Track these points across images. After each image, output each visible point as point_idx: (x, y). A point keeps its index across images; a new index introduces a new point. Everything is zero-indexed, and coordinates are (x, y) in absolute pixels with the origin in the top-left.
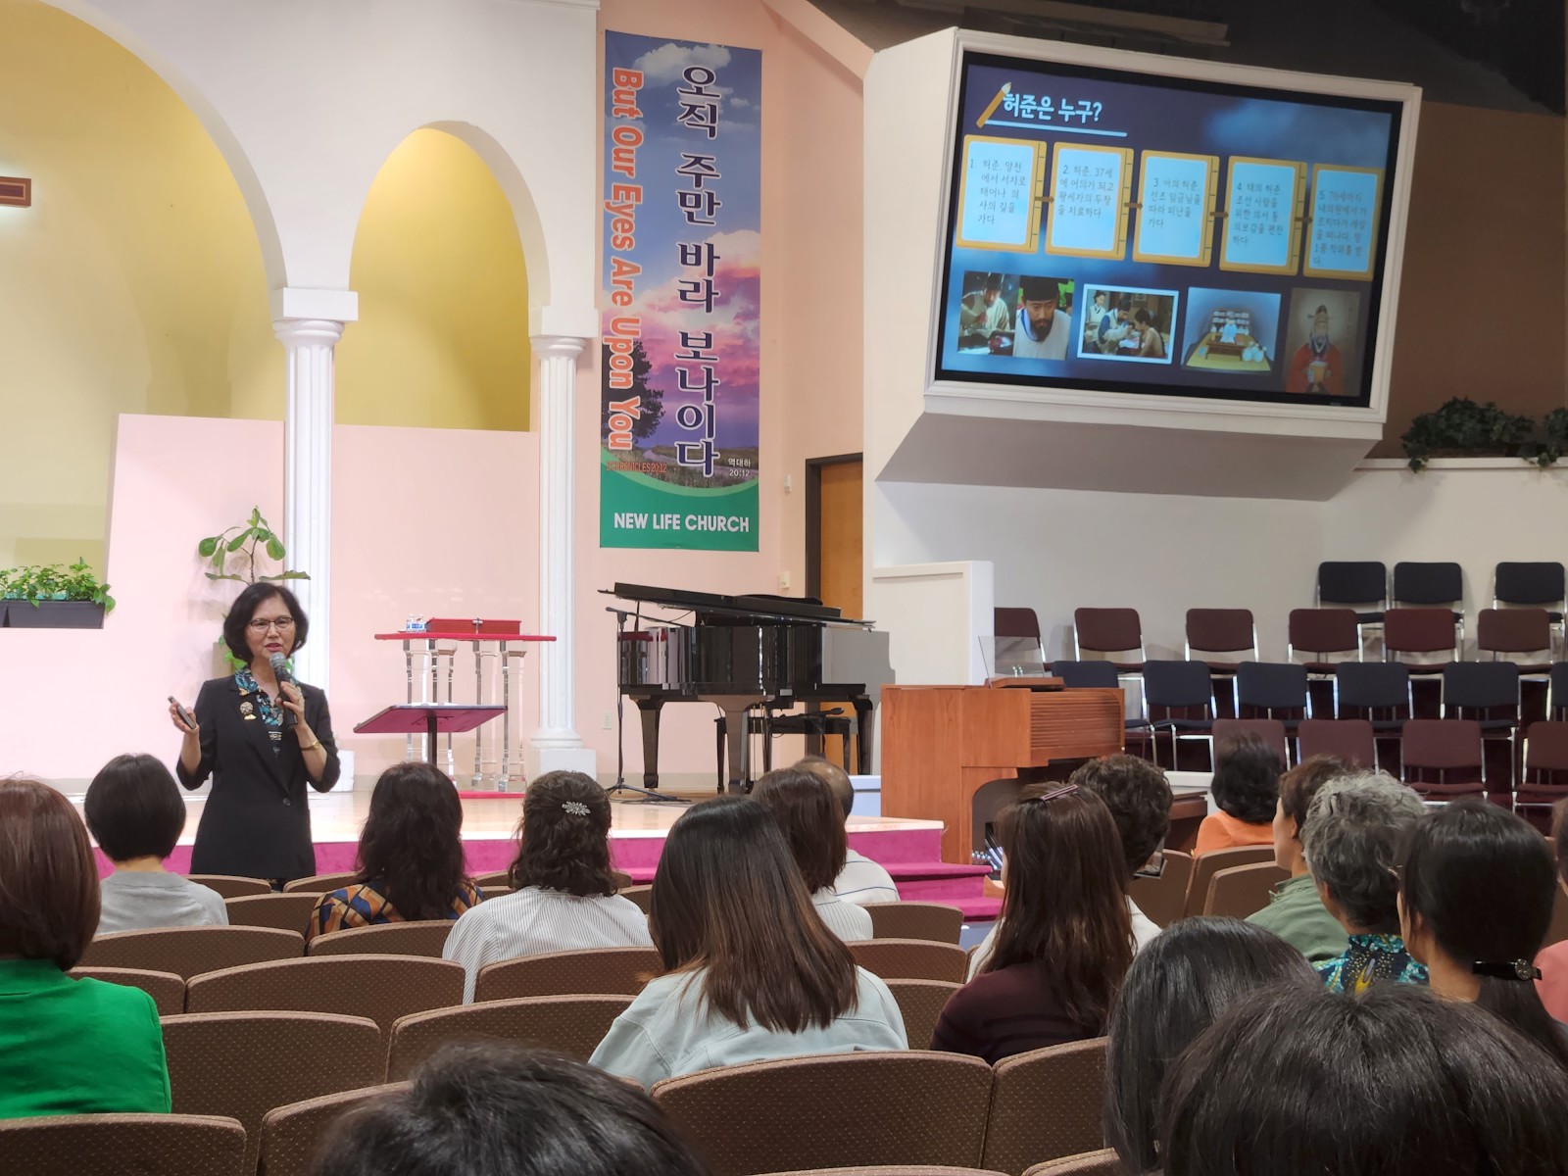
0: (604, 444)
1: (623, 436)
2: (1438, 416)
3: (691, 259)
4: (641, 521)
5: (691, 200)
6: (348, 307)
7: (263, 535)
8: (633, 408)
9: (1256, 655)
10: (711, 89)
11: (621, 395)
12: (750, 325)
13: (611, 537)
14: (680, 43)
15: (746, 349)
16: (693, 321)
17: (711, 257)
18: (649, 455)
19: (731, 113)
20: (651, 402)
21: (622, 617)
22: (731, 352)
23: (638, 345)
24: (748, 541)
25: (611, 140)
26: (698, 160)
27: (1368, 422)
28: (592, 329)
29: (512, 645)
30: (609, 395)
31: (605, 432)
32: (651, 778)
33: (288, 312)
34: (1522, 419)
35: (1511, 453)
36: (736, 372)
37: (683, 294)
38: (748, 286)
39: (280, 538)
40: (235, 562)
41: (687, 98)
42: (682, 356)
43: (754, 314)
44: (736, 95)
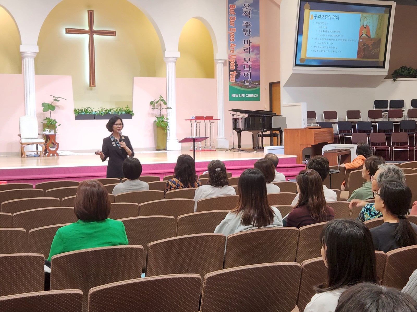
0: (229, 81)
1: (233, 79)
2: (399, 70)
3: (246, 43)
4: (237, 96)
5: (246, 31)
6: (178, 55)
7: (162, 100)
8: (235, 73)
9: (361, 120)
10: (249, 8)
11: (233, 71)
12: (258, 56)
13: (231, 99)
15: (257, 61)
16: (246, 55)
17: (250, 43)
18: (238, 82)
19: (253, 13)
20: (239, 72)
21: (233, 115)
22: (254, 62)
23: (236, 61)
24: (258, 99)
25: (229, 19)
26: (247, 23)
27: (385, 72)
28: (226, 58)
29: (212, 121)
30: (230, 71)
31: (230, 78)
32: (239, 146)
33: (166, 56)
34: (416, 70)
35: (415, 76)
36: (255, 65)
37: (244, 50)
38: (257, 48)
39: (166, 101)
40: (157, 106)
41: (244, 10)
42: (244, 62)
43: (259, 54)
44: (254, 9)
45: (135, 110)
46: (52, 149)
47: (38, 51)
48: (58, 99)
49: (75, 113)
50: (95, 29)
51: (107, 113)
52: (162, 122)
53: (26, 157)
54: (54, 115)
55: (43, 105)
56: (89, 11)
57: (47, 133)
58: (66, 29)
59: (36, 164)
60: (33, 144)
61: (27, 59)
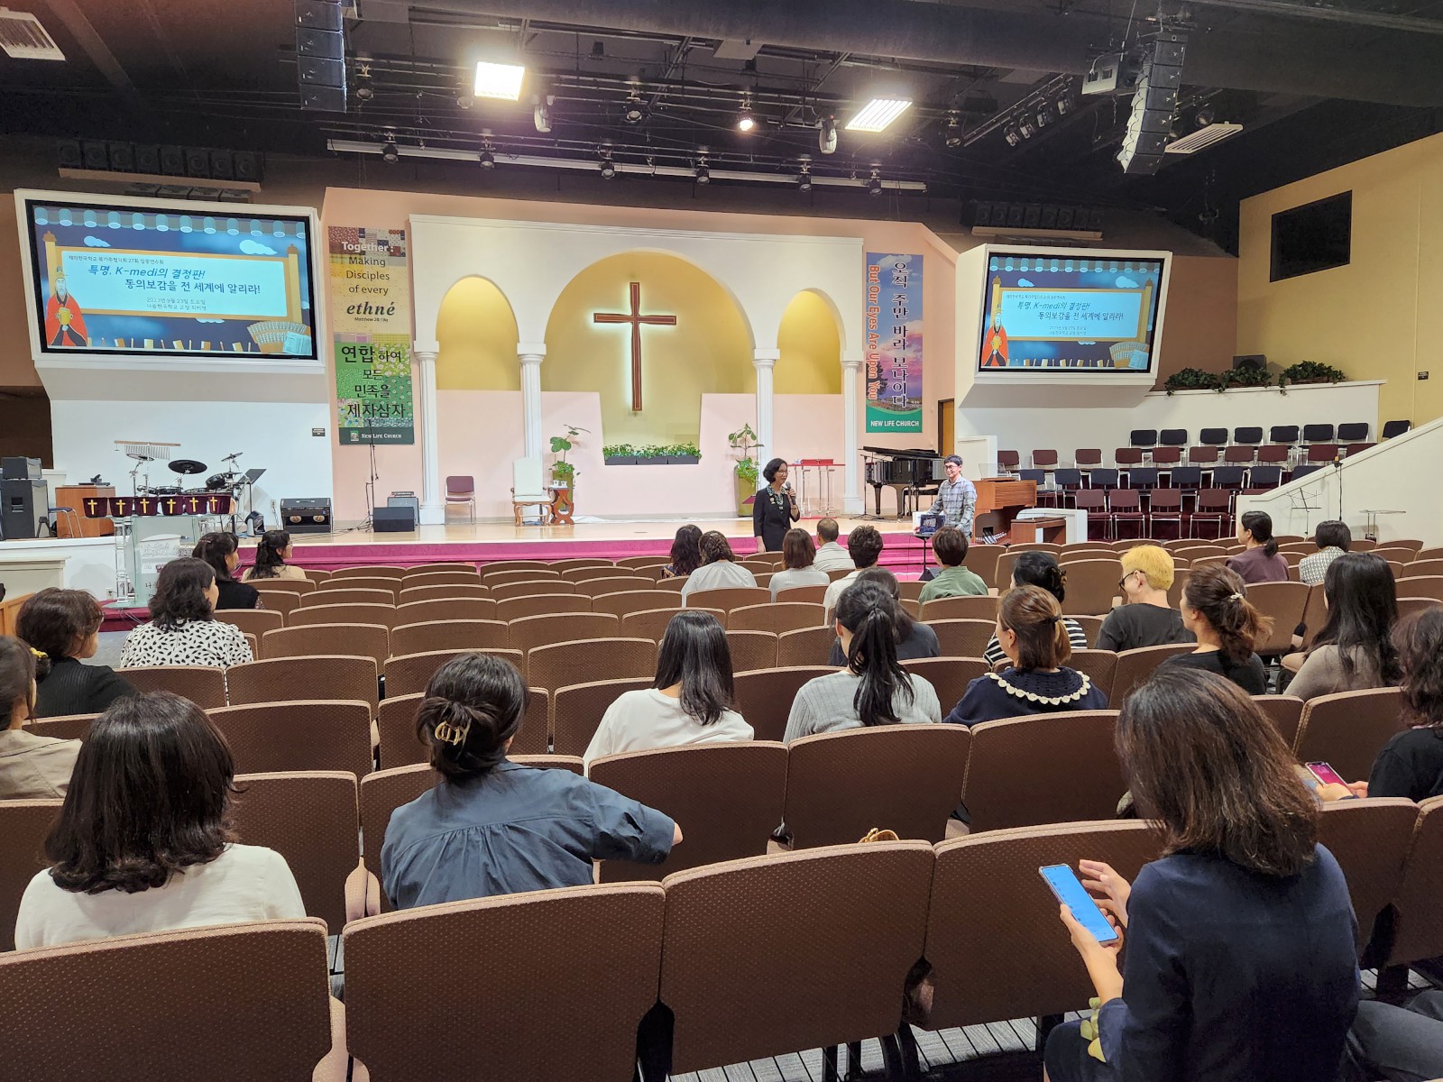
0: (867, 398)
1: (874, 395)
2: (1179, 375)
3: (897, 331)
4: (880, 424)
5: (897, 310)
6: (776, 354)
7: (750, 432)
8: (878, 385)
9: (1102, 466)
10: (905, 270)
11: (874, 380)
12: (919, 354)
13: (870, 429)
14: (892, 255)
15: (917, 363)
16: (898, 353)
17: (905, 331)
18: (883, 401)
19: (912, 279)
20: (884, 383)
21: (866, 458)
22: (912, 364)
23: (879, 363)
24: (919, 430)
25: (868, 292)
26: (900, 296)
27: (1150, 379)
28: (861, 357)
29: (830, 467)
30: (868, 380)
31: (867, 394)
32: (878, 511)
33: (756, 358)
34: (1212, 375)
35: (1208, 387)
36: (914, 371)
37: (895, 344)
38: (918, 340)
39: (755, 434)
40: (741, 442)
41: (896, 274)
42: (894, 366)
43: (921, 350)
44: (914, 272)
45: (703, 448)
46: (563, 513)
47: (545, 353)
48: (577, 431)
49: (605, 455)
50: (642, 313)
51: (657, 455)
52: (747, 469)
53: (522, 524)
54: (569, 457)
55: (553, 440)
56: (631, 283)
57: (556, 486)
58: (595, 314)
59: (539, 536)
60: (533, 504)
61: (527, 365)
